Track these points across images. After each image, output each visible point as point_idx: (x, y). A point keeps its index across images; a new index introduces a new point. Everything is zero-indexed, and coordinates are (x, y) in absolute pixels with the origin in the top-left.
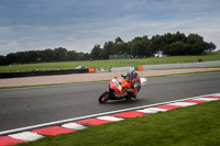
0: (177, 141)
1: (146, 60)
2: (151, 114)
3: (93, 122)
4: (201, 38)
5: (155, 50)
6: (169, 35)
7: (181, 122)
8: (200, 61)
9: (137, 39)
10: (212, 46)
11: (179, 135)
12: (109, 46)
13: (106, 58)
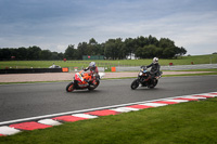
0: (148, 138)
1: (119, 62)
2: (124, 113)
3: (69, 119)
4: (173, 43)
5: (128, 52)
6: (142, 38)
7: (152, 121)
8: (171, 64)
9: (111, 41)
10: (183, 51)
11: (150, 132)
12: (83, 46)
13: (80, 58)
